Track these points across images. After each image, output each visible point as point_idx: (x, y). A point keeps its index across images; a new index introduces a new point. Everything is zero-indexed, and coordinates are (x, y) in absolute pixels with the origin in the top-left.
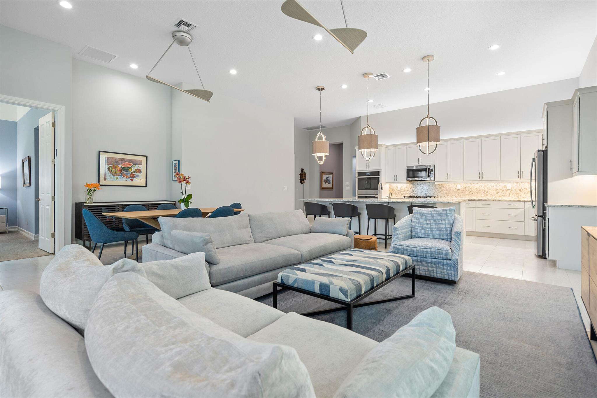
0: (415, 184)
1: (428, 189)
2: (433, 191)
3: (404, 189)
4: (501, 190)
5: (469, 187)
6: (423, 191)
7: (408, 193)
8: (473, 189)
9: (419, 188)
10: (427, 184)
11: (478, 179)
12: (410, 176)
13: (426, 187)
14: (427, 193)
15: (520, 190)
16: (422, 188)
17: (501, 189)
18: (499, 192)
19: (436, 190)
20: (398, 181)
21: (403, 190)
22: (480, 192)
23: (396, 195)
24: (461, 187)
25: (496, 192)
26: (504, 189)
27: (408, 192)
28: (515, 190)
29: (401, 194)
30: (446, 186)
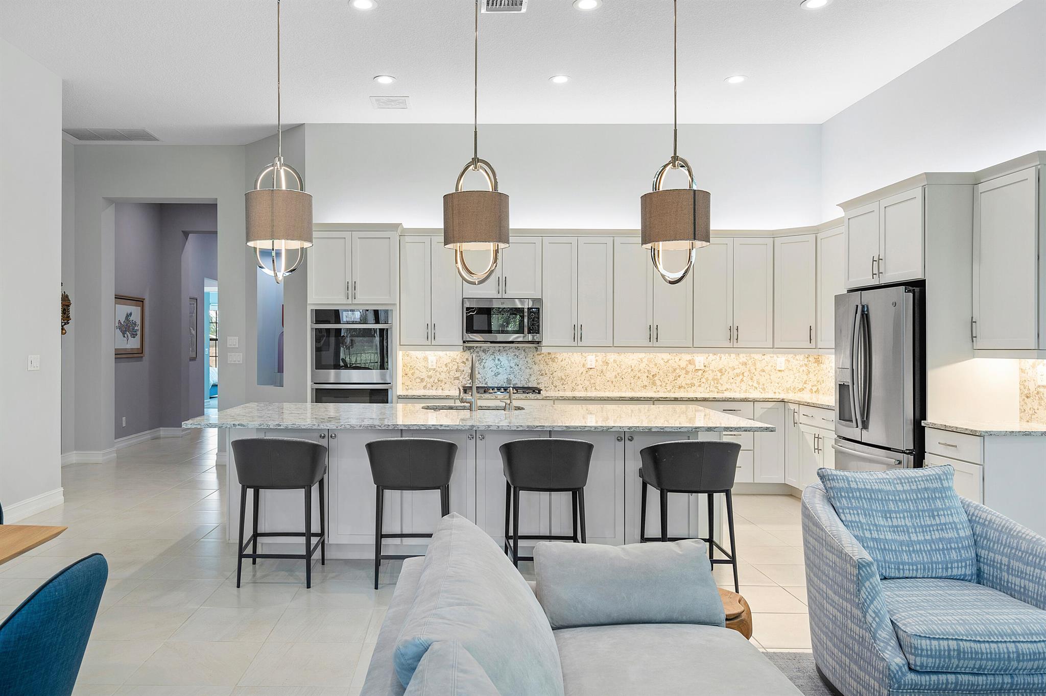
0: (478, 352)
1: (513, 365)
2: (528, 370)
3: (446, 365)
4: (684, 372)
5: (615, 361)
6: (500, 370)
7: (457, 378)
8: (623, 367)
9: (489, 362)
10: (511, 350)
11: (646, 343)
12: (475, 328)
13: (509, 361)
14: (512, 377)
15: (720, 371)
16: (497, 361)
17: (683, 369)
18: (679, 376)
19: (536, 368)
20: (439, 340)
21: (444, 367)
22: (639, 375)
23: (424, 384)
24: (597, 361)
25: (674, 374)
26: (690, 368)
27: (458, 374)
28: (710, 372)
29: (436, 381)
30: (560, 358)
